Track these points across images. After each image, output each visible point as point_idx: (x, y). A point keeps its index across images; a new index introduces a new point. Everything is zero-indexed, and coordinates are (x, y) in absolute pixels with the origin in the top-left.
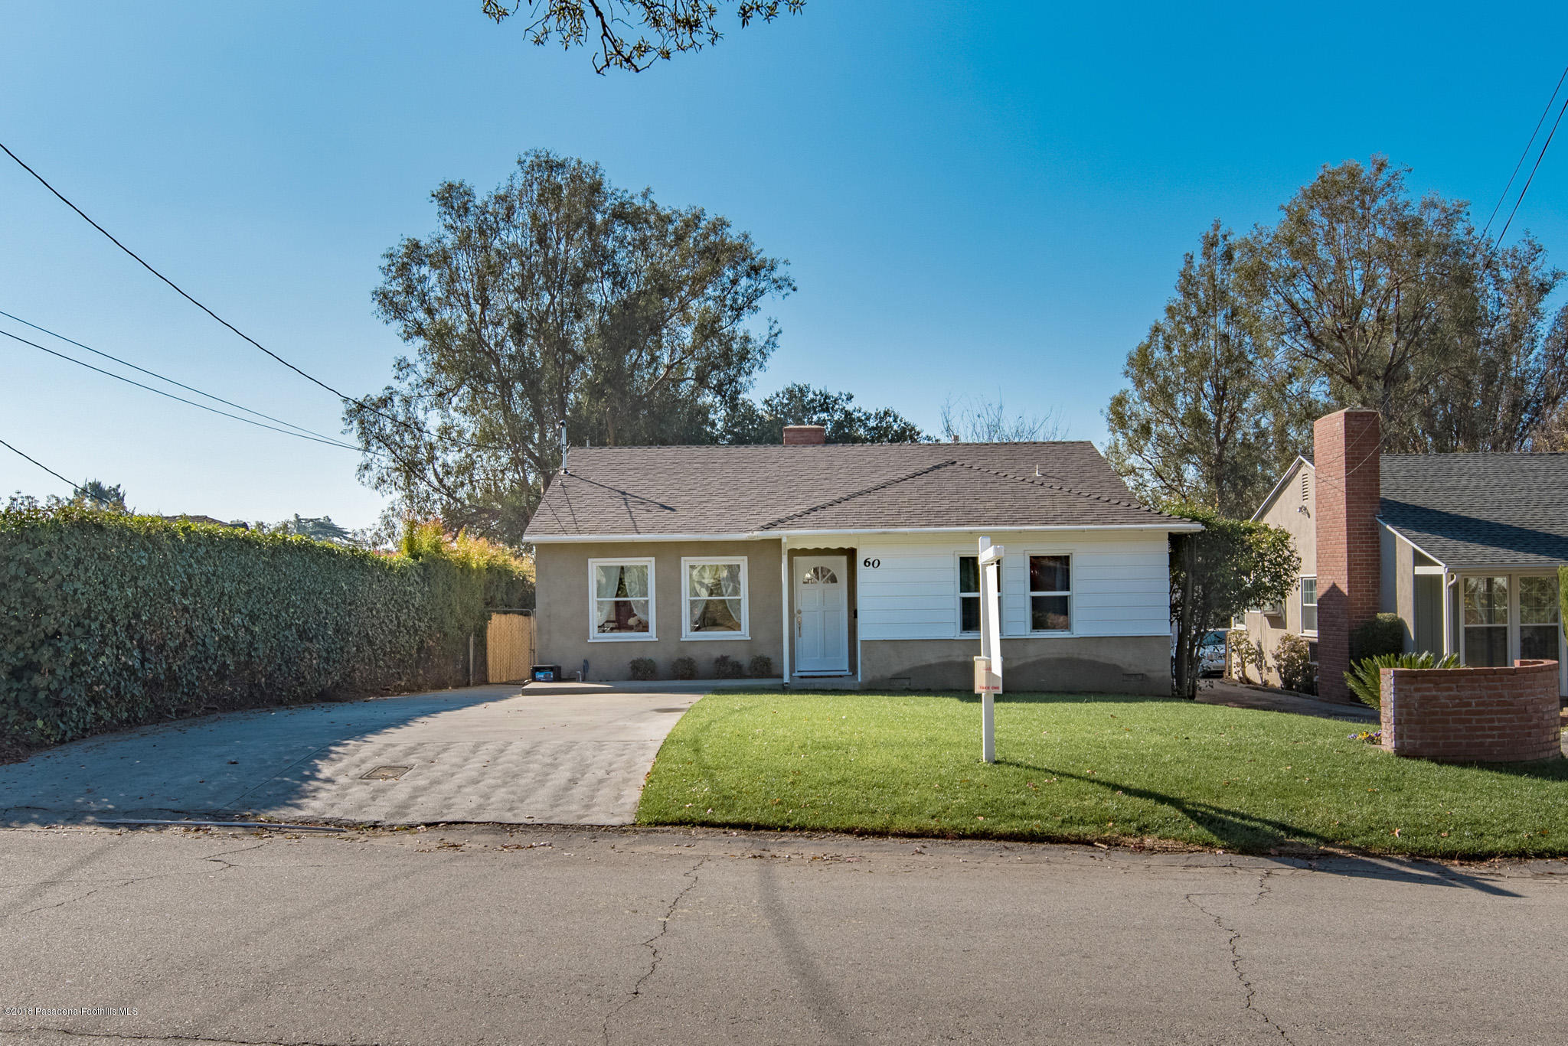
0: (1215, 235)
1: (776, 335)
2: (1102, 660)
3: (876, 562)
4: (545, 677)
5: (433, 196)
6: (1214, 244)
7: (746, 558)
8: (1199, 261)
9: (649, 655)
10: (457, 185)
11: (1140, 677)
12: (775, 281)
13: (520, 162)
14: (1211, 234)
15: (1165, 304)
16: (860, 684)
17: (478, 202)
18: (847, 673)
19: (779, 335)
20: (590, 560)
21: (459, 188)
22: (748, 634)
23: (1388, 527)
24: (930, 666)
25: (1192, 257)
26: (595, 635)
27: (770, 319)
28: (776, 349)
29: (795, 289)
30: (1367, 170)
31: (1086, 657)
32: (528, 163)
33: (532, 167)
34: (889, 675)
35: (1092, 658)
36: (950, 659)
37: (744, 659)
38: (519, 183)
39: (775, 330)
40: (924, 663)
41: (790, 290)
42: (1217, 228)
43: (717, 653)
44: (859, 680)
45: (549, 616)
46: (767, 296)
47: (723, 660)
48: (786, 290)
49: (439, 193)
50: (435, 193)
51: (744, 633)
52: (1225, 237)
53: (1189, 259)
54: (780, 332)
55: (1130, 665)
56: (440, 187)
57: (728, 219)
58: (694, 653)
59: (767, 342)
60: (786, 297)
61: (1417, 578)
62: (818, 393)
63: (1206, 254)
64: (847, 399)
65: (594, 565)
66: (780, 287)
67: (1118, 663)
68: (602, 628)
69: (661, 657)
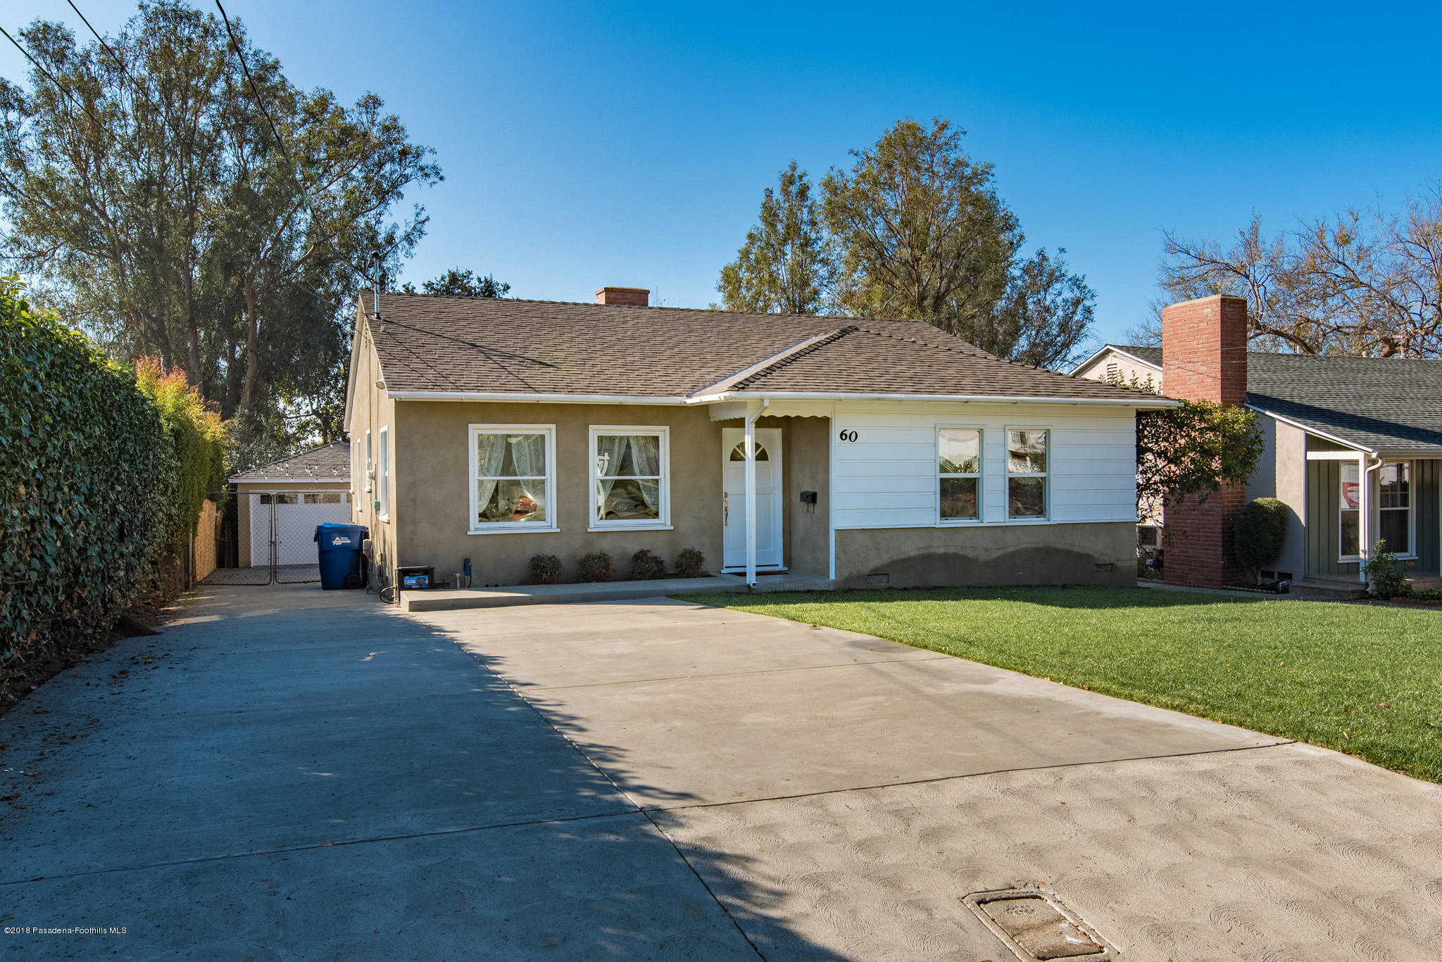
0: (793, 175)
1: (423, 222)
2: (1076, 549)
3: (854, 435)
4: (418, 584)
5: (22, 34)
6: (791, 183)
7: (667, 428)
8: (777, 195)
9: (548, 550)
10: (54, 27)
11: (1110, 567)
12: (422, 169)
13: (141, 7)
14: (789, 174)
15: (747, 232)
16: (835, 582)
17: (78, 49)
18: (781, 567)
19: (427, 222)
20: (471, 426)
21: (57, 31)
22: (668, 523)
23: (1268, 413)
24: (909, 559)
25: (772, 192)
26: (476, 526)
27: (416, 206)
28: (423, 236)
29: (441, 178)
30: (930, 130)
31: (1061, 546)
32: (149, 10)
33: (156, 13)
34: (866, 571)
35: (1066, 547)
36: (931, 550)
37: (663, 551)
38: (137, 32)
39: (422, 218)
40: (903, 556)
41: (437, 179)
42: (794, 168)
43: (633, 548)
44: (832, 577)
45: (414, 501)
46: (413, 184)
47: (641, 556)
48: (433, 178)
49: (30, 33)
50: (25, 32)
51: (664, 521)
52: (801, 177)
53: (769, 193)
54: (428, 219)
55: (1102, 554)
56: (31, 27)
57: (381, 97)
58: (606, 546)
59: (414, 228)
60: (434, 185)
61: (1308, 463)
62: (483, 280)
63: (785, 191)
64: (504, 290)
65: (476, 431)
66: (427, 175)
67: (1091, 553)
68: (484, 516)
69: (562, 552)
